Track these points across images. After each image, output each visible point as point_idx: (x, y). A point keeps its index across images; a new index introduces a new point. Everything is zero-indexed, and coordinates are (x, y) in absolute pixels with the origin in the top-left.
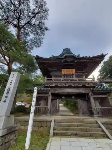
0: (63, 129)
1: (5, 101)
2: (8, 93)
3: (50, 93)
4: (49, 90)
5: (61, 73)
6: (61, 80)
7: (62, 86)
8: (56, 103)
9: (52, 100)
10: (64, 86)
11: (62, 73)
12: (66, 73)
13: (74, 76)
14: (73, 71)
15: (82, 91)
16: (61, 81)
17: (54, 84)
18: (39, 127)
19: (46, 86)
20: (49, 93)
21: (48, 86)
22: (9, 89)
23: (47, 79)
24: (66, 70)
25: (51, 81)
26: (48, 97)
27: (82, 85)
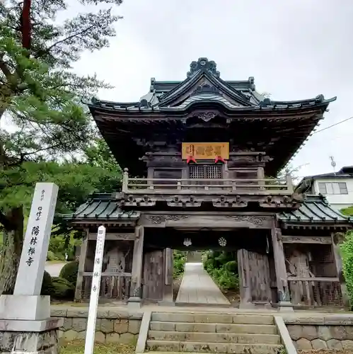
0: (173, 338)
1: (30, 261)
2: (33, 241)
3: (140, 229)
4: (137, 221)
5: (181, 156)
6: (179, 184)
7: (181, 205)
8: (162, 260)
9: (147, 251)
10: (189, 205)
11: (184, 157)
12: (196, 157)
13: (226, 169)
14: (223, 150)
15: (248, 222)
16: (176, 188)
17: (154, 199)
18: (105, 333)
19: (128, 204)
20: (138, 228)
21: (135, 204)
22: (36, 230)
23: (130, 182)
24: (197, 145)
25: (145, 188)
26: (132, 243)
27: (249, 203)
